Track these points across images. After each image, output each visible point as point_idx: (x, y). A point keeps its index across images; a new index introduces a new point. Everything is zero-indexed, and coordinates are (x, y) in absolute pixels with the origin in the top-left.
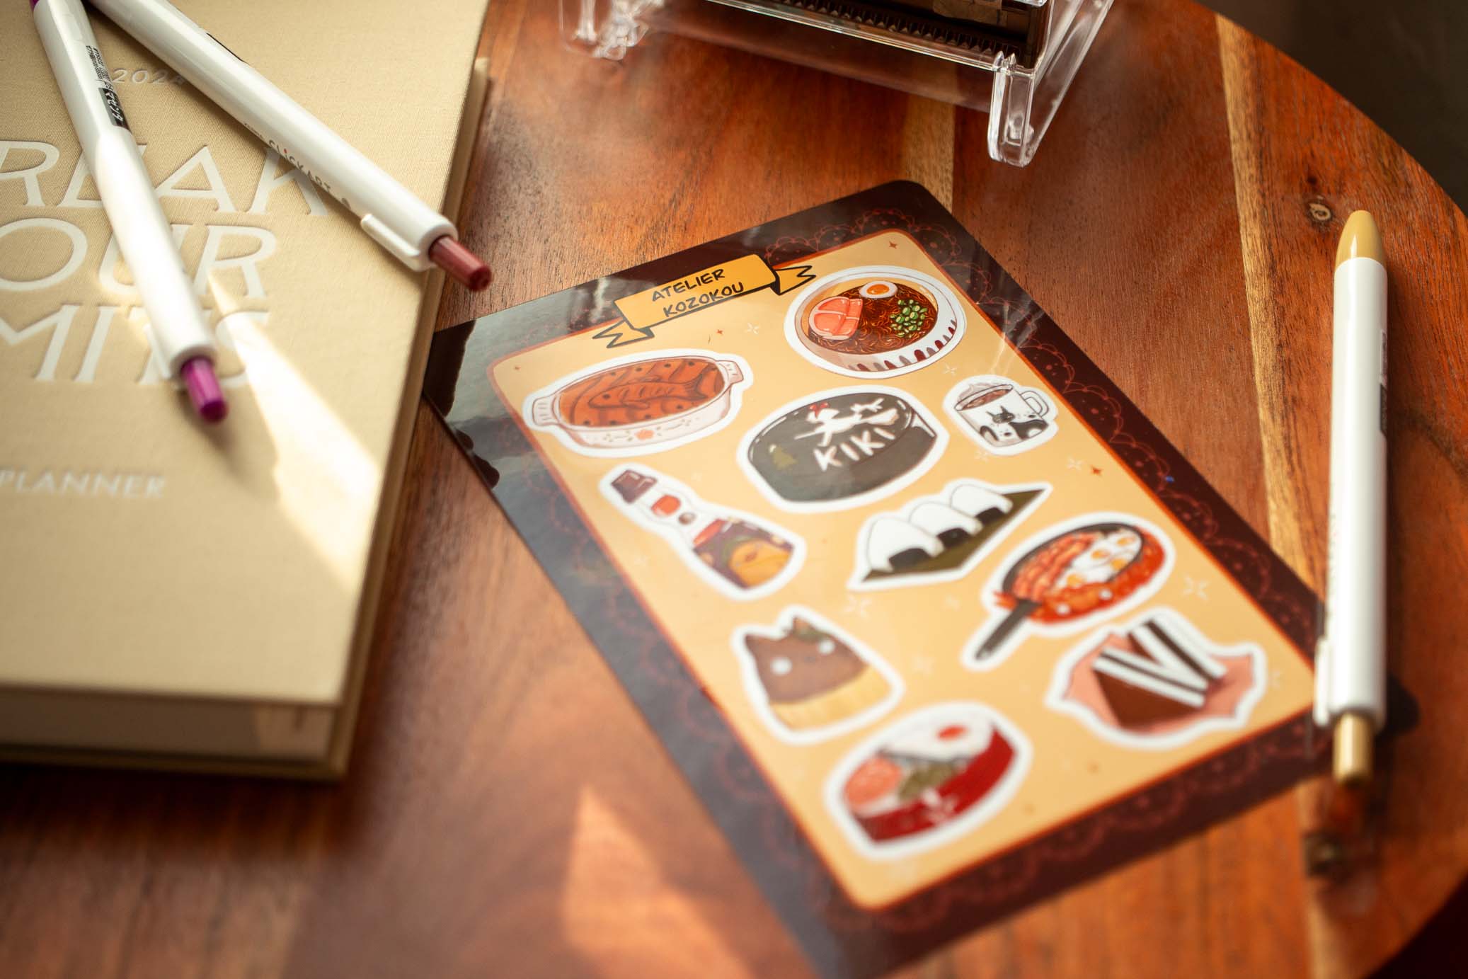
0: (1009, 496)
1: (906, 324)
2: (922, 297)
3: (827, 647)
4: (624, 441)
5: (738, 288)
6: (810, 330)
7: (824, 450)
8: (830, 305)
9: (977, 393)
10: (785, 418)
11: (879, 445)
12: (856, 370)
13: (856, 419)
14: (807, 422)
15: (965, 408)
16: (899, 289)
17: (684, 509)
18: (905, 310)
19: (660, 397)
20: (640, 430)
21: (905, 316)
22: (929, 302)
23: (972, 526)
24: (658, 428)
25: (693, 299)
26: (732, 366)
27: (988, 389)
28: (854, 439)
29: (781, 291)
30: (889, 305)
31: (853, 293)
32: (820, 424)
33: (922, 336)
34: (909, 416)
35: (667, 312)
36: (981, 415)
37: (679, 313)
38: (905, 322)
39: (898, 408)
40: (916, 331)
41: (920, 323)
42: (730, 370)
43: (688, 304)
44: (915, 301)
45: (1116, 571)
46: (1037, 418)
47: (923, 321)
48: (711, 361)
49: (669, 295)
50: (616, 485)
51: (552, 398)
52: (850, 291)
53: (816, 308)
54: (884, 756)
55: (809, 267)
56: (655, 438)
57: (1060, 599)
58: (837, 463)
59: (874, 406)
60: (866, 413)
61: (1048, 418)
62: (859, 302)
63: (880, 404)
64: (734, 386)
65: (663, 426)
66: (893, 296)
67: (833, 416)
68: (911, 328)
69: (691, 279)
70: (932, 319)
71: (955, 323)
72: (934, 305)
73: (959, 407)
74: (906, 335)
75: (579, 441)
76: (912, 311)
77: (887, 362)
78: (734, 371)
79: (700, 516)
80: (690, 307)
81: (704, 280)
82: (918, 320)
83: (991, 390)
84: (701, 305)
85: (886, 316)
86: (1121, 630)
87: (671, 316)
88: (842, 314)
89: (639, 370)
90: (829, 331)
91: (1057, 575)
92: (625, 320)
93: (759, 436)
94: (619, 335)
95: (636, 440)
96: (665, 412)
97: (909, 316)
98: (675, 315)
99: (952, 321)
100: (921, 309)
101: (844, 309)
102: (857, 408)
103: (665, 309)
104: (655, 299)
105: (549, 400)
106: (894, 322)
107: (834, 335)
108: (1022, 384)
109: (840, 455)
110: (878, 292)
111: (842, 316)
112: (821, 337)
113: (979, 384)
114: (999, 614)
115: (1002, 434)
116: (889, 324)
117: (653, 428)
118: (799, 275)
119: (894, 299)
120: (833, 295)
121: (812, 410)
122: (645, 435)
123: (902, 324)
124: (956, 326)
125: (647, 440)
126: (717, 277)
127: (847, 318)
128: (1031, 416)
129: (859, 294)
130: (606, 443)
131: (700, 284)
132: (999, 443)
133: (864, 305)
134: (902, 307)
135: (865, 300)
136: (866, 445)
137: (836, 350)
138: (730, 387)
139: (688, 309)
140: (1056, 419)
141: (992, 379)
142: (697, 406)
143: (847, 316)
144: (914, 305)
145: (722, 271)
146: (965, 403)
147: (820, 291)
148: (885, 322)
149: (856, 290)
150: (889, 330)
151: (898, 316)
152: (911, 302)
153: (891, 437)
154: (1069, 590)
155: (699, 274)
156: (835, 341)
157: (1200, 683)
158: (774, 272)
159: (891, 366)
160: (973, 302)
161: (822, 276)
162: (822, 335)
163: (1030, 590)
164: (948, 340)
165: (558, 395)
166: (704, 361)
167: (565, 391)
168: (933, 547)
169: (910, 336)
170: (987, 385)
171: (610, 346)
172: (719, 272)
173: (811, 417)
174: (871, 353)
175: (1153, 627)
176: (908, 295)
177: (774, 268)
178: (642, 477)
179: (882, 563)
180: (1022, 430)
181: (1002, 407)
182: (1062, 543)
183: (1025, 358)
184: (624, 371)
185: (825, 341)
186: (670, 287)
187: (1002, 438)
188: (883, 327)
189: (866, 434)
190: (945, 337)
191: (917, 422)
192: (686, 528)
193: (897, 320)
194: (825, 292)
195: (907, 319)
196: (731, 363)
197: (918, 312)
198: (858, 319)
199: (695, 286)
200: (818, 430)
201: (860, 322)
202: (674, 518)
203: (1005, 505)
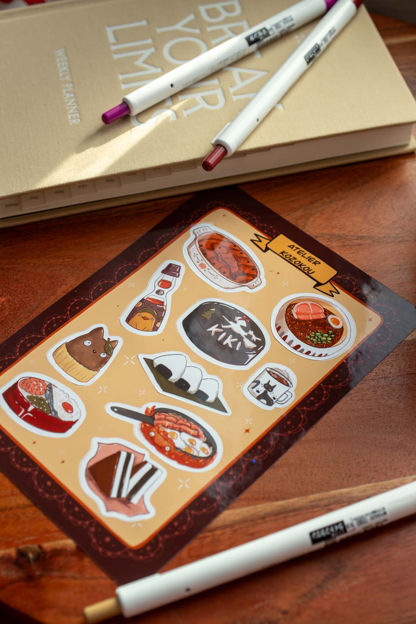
0: (217, 399)
1: (316, 337)
2: (338, 339)
3: (103, 355)
4: (195, 260)
5: (310, 272)
6: (295, 304)
7: (219, 327)
8: (316, 307)
9: (281, 374)
10: (234, 309)
11: (230, 346)
12: (276, 327)
13: (243, 333)
14: (235, 317)
15: (269, 372)
16: (340, 329)
17: (166, 290)
18: (326, 335)
19: (228, 265)
20: (204, 263)
21: (322, 336)
22: (336, 343)
23: (192, 390)
24: (208, 269)
25: (295, 259)
26: (258, 283)
27: (286, 378)
28: (231, 336)
29: (316, 288)
30: (326, 328)
31: (327, 313)
32: (236, 322)
33: (310, 345)
34: (254, 352)
35: (282, 253)
36: (266, 378)
37: (284, 257)
38: (318, 337)
39: (258, 347)
40: (313, 342)
41: (320, 342)
42: (256, 283)
43: (292, 258)
44: (334, 337)
45: (184, 450)
46: (274, 401)
47: (322, 343)
48: (258, 275)
49: (294, 250)
50: (170, 265)
51: (211, 231)
52: (329, 311)
53: (312, 302)
54: (50, 387)
55: (339, 293)
56: (203, 270)
57: (158, 432)
58: (213, 334)
59: (254, 338)
60: (249, 337)
61: (276, 405)
62: (323, 316)
63: (256, 340)
64: (247, 287)
65: (211, 271)
66: (333, 328)
67: (242, 325)
68: (314, 340)
69: (308, 254)
70: (325, 346)
71: (326, 355)
72: (335, 345)
73: (268, 370)
74: (309, 339)
75: (190, 246)
76: (326, 337)
77: (286, 337)
78: (255, 285)
79: (164, 296)
80: (290, 259)
81: (309, 259)
82: (321, 341)
83: (285, 379)
84: (293, 263)
85: (318, 329)
86: (147, 458)
87: (281, 255)
88: (312, 312)
89: (241, 253)
90: (297, 311)
91: (173, 428)
92: (271, 241)
93: (219, 303)
94: (260, 241)
95: (198, 264)
96: (219, 269)
97: (322, 337)
98: (282, 256)
99: (327, 354)
100: (330, 340)
101: (315, 312)
102: (251, 333)
103: (284, 251)
104: (290, 246)
105: (209, 230)
106: (315, 333)
107: (296, 313)
108: (295, 391)
109: (218, 334)
110: (333, 322)
111: (310, 313)
112: (292, 309)
113: (287, 374)
114: (142, 411)
115: (258, 389)
116: (313, 331)
117: (207, 267)
118: (330, 291)
119: (332, 329)
120: (323, 306)
121: (243, 317)
122: (203, 266)
123: (316, 336)
124: (324, 356)
125: (200, 268)
126: (315, 263)
127: (310, 315)
128: (274, 398)
129: (329, 315)
130: (192, 255)
131: (306, 259)
132: (250, 389)
133: (322, 319)
134: (328, 333)
135: (326, 319)
136: (229, 341)
137: (286, 316)
138: (245, 286)
139: (288, 259)
140: (276, 408)
141: (293, 378)
142: (227, 278)
143: (311, 315)
144: (331, 337)
145: (320, 263)
146: (272, 371)
147: (324, 301)
148: (314, 329)
149: (331, 313)
150: (309, 332)
151: (320, 333)
152: (333, 336)
153: (237, 349)
154: (166, 434)
155: (313, 256)
156: (292, 315)
157: (124, 495)
158: (329, 281)
159: (285, 338)
160: (345, 359)
161: (335, 300)
162: (294, 308)
163: (160, 419)
164: (313, 355)
165: (214, 232)
166: (257, 272)
167: (217, 234)
168: (174, 378)
169: (308, 341)
170: (289, 377)
171: (252, 241)
172: (318, 263)
173: (237, 318)
174: (290, 330)
175: (153, 470)
176: (337, 334)
177: (331, 281)
178: (179, 272)
179: (157, 363)
180: (263, 396)
181: (275, 386)
182: (194, 426)
183: (314, 388)
184: (238, 249)
185: (290, 310)
186: (300, 249)
187: (255, 390)
188: (310, 329)
189: (236, 340)
190: (315, 354)
191: (251, 356)
192: (154, 293)
193: (317, 334)
194: (323, 303)
195: (320, 337)
196: (260, 282)
197: (327, 340)
198: (311, 319)
199: (305, 257)
200: (231, 322)
201: (310, 320)
202: (158, 288)
203: (211, 399)
